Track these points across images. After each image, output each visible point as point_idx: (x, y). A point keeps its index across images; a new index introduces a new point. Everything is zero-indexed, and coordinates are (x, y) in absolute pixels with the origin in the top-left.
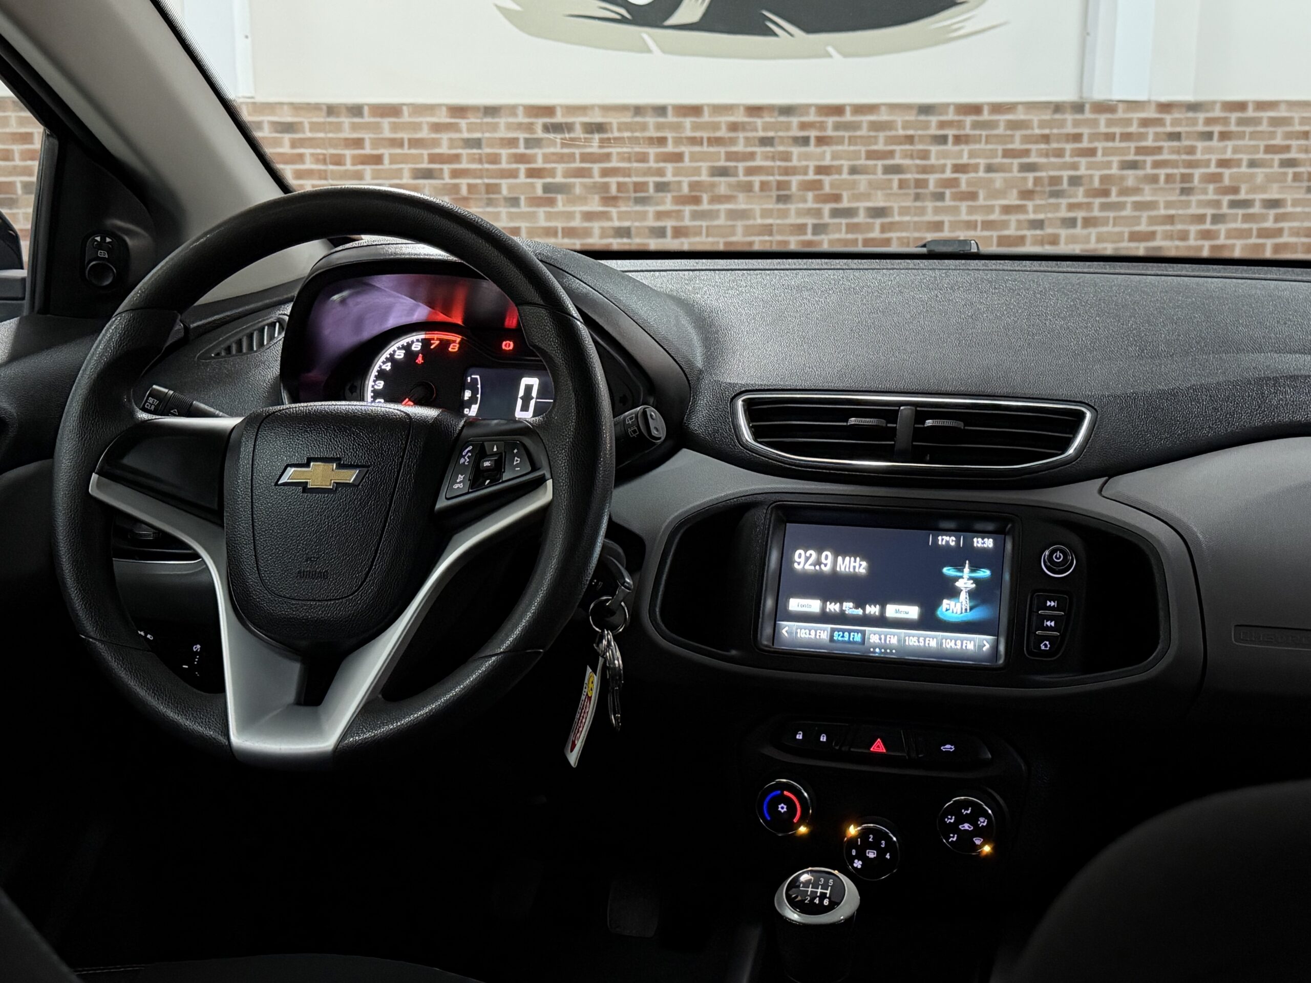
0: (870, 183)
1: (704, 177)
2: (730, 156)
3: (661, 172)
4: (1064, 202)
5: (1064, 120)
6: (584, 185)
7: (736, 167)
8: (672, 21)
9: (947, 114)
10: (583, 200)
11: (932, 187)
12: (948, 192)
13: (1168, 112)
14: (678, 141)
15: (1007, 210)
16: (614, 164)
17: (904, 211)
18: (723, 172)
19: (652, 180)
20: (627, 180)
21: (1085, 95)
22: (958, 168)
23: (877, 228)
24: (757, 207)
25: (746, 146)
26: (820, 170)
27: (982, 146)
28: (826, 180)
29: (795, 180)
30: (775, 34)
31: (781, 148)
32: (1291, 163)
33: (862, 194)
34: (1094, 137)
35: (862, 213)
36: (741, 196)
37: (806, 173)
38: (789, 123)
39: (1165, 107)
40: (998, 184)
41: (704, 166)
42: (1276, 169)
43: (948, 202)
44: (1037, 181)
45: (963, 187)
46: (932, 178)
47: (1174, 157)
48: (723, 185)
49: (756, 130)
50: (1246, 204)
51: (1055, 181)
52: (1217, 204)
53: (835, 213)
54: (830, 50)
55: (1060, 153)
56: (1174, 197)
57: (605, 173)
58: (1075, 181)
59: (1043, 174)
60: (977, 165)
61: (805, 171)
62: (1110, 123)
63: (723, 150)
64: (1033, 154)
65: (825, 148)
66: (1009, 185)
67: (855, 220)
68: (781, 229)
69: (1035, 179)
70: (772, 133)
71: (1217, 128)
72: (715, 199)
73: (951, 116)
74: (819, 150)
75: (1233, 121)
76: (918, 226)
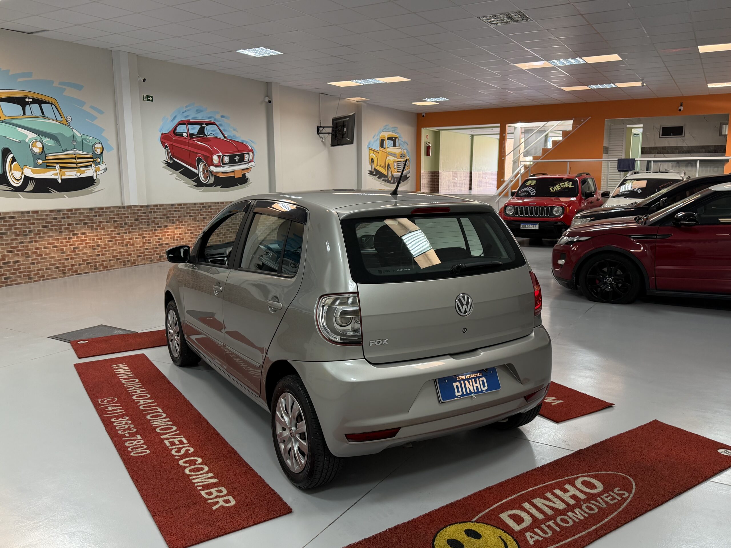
0: (80, 227)
1: (41, 228)
2: (47, 223)
3: (30, 228)
4: (124, 229)
5: (121, 210)
6: (10, 232)
7: (48, 225)
8: (26, 190)
9: (96, 210)
10: (10, 236)
11: (95, 227)
12: (98, 228)
13: (142, 208)
14: (33, 220)
15: (112, 231)
16: (18, 226)
17: (89, 233)
18: (45, 227)
19: (27, 230)
20: (21, 230)
21: (123, 204)
22: (100, 222)
23: (83, 237)
24: (54, 235)
25: (50, 220)
26: (69, 225)
27: (105, 217)
28: (70, 227)
29: (63, 227)
30: (51, 193)
31: (59, 220)
32: (168, 217)
33: (79, 230)
34: (128, 214)
35: (79, 234)
36: (50, 232)
38: (60, 214)
39: (142, 206)
40: (109, 226)
41: (41, 225)
42: (165, 219)
43: (99, 230)
45: (102, 227)
46: (94, 225)
47: (145, 217)
48: (45, 230)
49: (52, 216)
51: (121, 224)
52: (155, 227)
53: (73, 234)
54: (65, 196)
55: (121, 218)
56: (146, 226)
57: (16, 229)
58: (125, 224)
60: (104, 221)
61: (65, 225)
62: (131, 210)
63: (45, 221)
64: (116, 218)
65: (69, 219)
66: (112, 225)
67: (78, 236)
68: (61, 239)
69: (117, 224)
70: (56, 217)
71: (152, 211)
72: (44, 233)
73: (97, 210)
74: (68, 220)
75: (155, 209)
76: (92, 236)
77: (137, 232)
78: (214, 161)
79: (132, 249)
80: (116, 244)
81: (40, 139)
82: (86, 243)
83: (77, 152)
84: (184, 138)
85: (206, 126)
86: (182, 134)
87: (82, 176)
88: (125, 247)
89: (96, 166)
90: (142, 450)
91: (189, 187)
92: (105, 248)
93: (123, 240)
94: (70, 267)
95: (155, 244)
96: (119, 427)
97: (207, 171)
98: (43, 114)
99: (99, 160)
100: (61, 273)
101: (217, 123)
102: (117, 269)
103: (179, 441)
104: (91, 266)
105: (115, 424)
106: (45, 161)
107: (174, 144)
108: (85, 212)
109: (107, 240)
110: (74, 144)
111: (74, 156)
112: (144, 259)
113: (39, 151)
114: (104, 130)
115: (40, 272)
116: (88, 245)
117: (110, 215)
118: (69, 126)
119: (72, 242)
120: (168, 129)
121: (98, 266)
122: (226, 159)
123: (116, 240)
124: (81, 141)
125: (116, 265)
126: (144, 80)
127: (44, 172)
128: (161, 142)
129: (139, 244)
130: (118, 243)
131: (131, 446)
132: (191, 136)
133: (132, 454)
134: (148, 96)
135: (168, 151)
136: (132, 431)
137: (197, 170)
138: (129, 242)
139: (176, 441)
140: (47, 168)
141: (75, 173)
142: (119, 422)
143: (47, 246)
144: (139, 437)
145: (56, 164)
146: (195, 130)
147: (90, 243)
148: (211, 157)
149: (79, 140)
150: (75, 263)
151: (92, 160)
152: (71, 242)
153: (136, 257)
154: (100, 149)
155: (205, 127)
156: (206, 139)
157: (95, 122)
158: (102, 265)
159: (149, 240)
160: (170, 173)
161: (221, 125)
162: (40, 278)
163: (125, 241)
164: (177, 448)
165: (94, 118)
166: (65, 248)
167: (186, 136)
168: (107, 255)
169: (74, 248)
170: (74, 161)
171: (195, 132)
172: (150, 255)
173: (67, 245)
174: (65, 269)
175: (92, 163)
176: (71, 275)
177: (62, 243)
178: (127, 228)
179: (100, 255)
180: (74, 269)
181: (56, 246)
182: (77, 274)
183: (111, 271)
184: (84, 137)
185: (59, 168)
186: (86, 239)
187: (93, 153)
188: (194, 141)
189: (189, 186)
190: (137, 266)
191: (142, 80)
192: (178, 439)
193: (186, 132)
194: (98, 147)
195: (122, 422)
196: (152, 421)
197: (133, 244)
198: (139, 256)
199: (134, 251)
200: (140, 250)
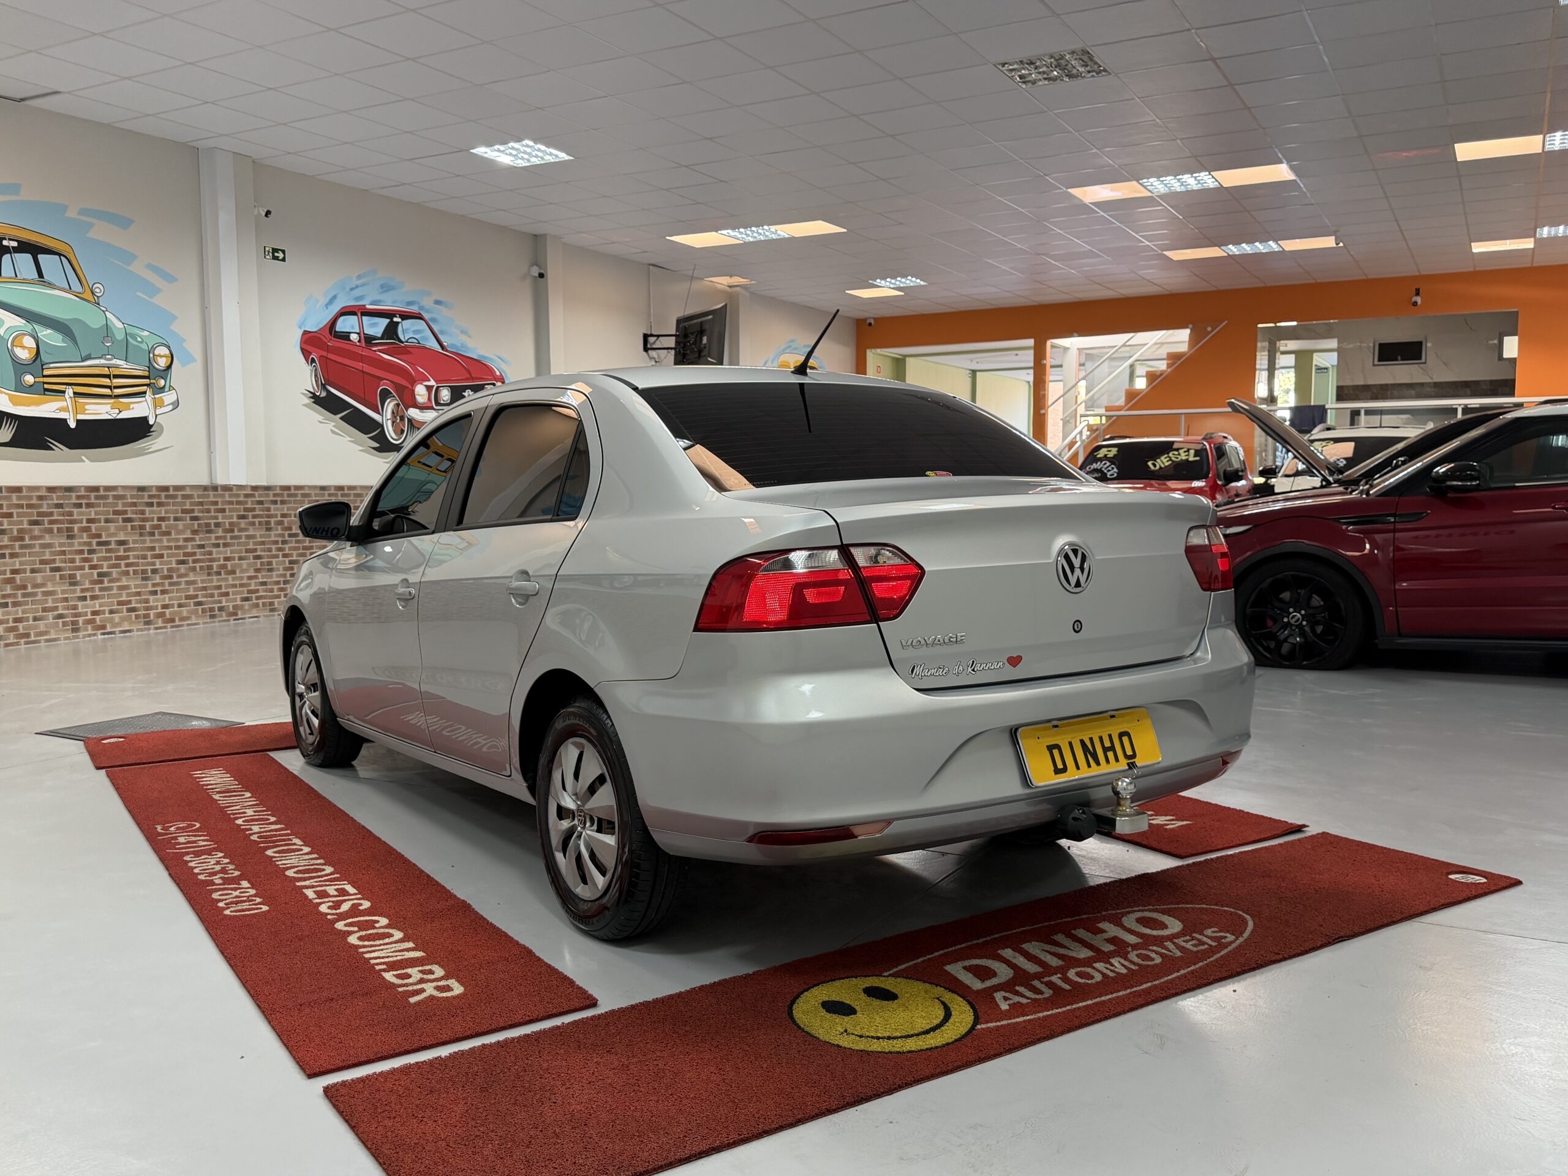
0: (116, 527)
1: (26, 526)
2: (40, 514)
4: (213, 536)
5: (209, 495)
7: (43, 520)
9: (152, 491)
11: (148, 529)
12: (156, 531)
13: (256, 491)
14: (9, 506)
15: (186, 540)
17: (135, 542)
18: (36, 523)
21: (214, 482)
22: (161, 519)
23: (122, 550)
24: (56, 542)
25: (47, 508)
26: (89, 521)
27: (171, 507)
28: (93, 526)
29: (76, 527)
30: (53, 450)
31: (67, 510)
33: (113, 534)
34: (223, 503)
35: (113, 543)
36: (47, 536)
37: (82, 523)
38: (71, 496)
39: (255, 488)
40: (181, 527)
41: (25, 520)
43: (157, 537)
44: (199, 525)
45: (164, 529)
46: (148, 524)
47: (261, 513)
48: (36, 530)
49: (53, 500)
51: (208, 525)
52: (283, 535)
53: (99, 544)
54: (83, 457)
55: (208, 511)
56: (263, 532)
58: (217, 525)
59: (201, 522)
60: (169, 517)
61: (81, 521)
62: (230, 496)
63: (35, 511)
64: (196, 511)
65: (91, 509)
66: (186, 527)
67: (110, 547)
68: (71, 552)
69: (198, 524)
70: (62, 502)
71: (279, 499)
72: (33, 538)
73: (154, 493)
74: (88, 510)
75: (285, 495)
76: (143, 549)
77: (244, 546)
78: (417, 397)
79: (231, 582)
80: (194, 569)
81: (32, 330)
82: (127, 565)
83: (115, 362)
84: (353, 344)
85: (402, 320)
86: (349, 336)
87: (124, 415)
88: (215, 577)
89: (156, 396)
90: (250, 905)
91: (361, 451)
92: (171, 577)
93: (211, 560)
94: (89, 617)
95: (282, 572)
96: (201, 868)
97: (402, 418)
98: (40, 275)
99: (162, 382)
100: (68, 630)
101: (426, 316)
102: (196, 626)
103: (336, 890)
104: (137, 617)
105: (192, 864)
106: (41, 380)
107: (330, 356)
108: (128, 494)
109: (174, 559)
110: (108, 345)
111: (106, 371)
112: (257, 605)
113: (28, 356)
114: (175, 318)
115: (20, 625)
116: (131, 569)
117: (184, 504)
118: (99, 304)
119: (95, 560)
120: (317, 322)
121: (152, 618)
122: (445, 394)
123: (195, 561)
124: (123, 340)
125: (193, 616)
126: (268, 213)
127: (38, 404)
128: (302, 350)
129: (246, 571)
130: (200, 567)
131: (226, 900)
132: (369, 340)
133: (227, 912)
134: (275, 250)
135: (316, 370)
136: (230, 876)
137: (379, 413)
138: (224, 566)
139: (331, 890)
140: (44, 394)
141: (108, 408)
142: (202, 861)
143: (38, 566)
144: (245, 884)
145: (65, 386)
146: (376, 327)
147: (137, 564)
148: (410, 387)
149: (120, 336)
150: (101, 609)
151: (147, 381)
152: (93, 561)
153: (239, 599)
154: (164, 359)
155: (398, 323)
156: (401, 350)
157: (157, 300)
158: (161, 615)
159: (270, 563)
160: (321, 418)
161: (434, 320)
162: (20, 638)
163: (215, 564)
164: (333, 902)
165: (155, 291)
166: (78, 573)
167: (356, 341)
168: (173, 592)
169: (100, 575)
170: (106, 381)
171: (377, 333)
172: (271, 597)
173: (84, 566)
174: (78, 621)
175: (146, 387)
176: (90, 635)
177: (73, 561)
178: (220, 534)
179: (159, 592)
180: (98, 623)
181: (59, 567)
182: (104, 634)
183: (180, 628)
184: (130, 330)
185: (72, 395)
186: (128, 556)
187: (150, 367)
188: (375, 351)
189: (361, 448)
190: (241, 621)
191: (264, 214)
192: (336, 887)
193: (358, 331)
194: (162, 354)
195: (208, 860)
196: (278, 859)
197: (233, 572)
198: (246, 599)
199: (235, 586)
200: (249, 585)
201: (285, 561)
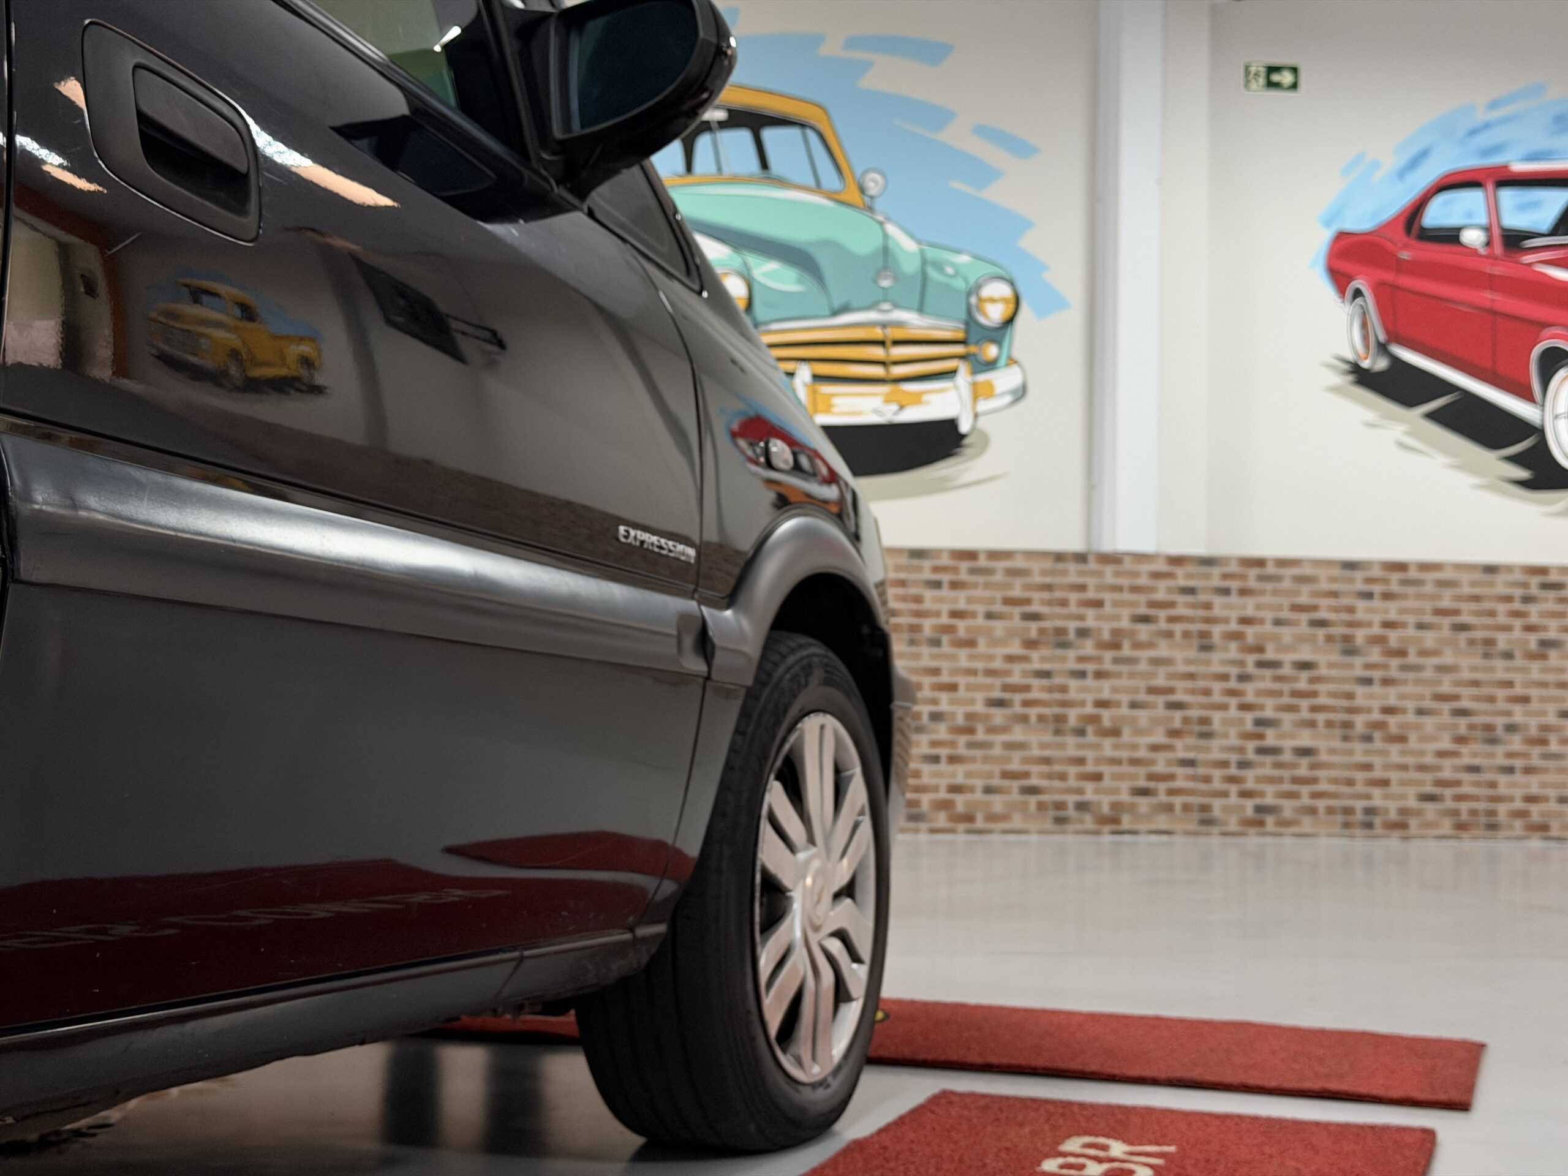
4: (1072, 654)
5: (1067, 570)
9: (941, 559)
11: (927, 632)
12: (945, 639)
13: (1180, 566)
15: (1010, 659)
21: (1091, 546)
22: (956, 614)
27: (980, 592)
32: (1321, 623)
34: (1100, 588)
39: (1177, 561)
40: (999, 633)
42: (1305, 629)
43: (946, 648)
44: (1042, 631)
45: (962, 633)
46: (928, 624)
47: (1190, 612)
50: (1274, 664)
51: (1061, 632)
52: (1241, 663)
55: (1064, 603)
56: (1193, 653)
58: (1083, 633)
59: (1047, 624)
60: (975, 612)
62: (1117, 574)
66: (1011, 633)
69: (1039, 628)
71: (1234, 584)
73: (945, 562)
77: (1144, 679)
80: (1024, 719)
81: (742, 265)
83: (896, 315)
84: (1473, 252)
86: (1458, 236)
87: (912, 415)
88: (1071, 740)
89: (978, 377)
91: (1475, 486)
92: (971, 731)
93: (1065, 704)
95: (1234, 741)
98: (764, 164)
99: (992, 351)
102: (1024, 838)
107: (1404, 281)
110: (885, 283)
111: (877, 333)
112: (1169, 808)
114: (1028, 224)
117: (1010, 586)
118: (871, 210)
120: (1373, 210)
123: (1027, 704)
124: (916, 273)
125: (1017, 816)
128: (1332, 273)
129: (1148, 732)
130: (1039, 715)
132: (1514, 240)
134: (1272, 69)
135: (1364, 314)
137: (1535, 402)
138: (1094, 719)
141: (876, 402)
145: (794, 363)
146: (1537, 210)
149: (910, 266)
151: (959, 349)
153: (1125, 791)
154: (1001, 305)
157: (992, 193)
159: (1204, 721)
160: (1370, 415)
163: (1073, 713)
165: (990, 176)
167: (1479, 244)
168: (975, 762)
171: (1538, 224)
172: (1204, 794)
175: (956, 362)
178: (1089, 651)
183: (987, 837)
184: (932, 254)
185: (810, 379)
187: (970, 322)
188: (1530, 264)
189: (1476, 480)
190: (1127, 838)
193: (1484, 222)
194: (997, 297)
197: (1115, 732)
198: (1144, 792)
199: (1117, 762)
200: (1152, 762)
201: (1241, 721)
